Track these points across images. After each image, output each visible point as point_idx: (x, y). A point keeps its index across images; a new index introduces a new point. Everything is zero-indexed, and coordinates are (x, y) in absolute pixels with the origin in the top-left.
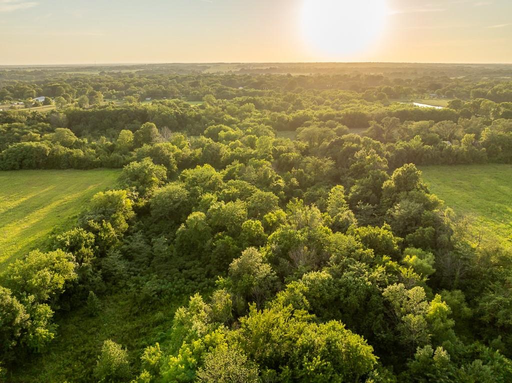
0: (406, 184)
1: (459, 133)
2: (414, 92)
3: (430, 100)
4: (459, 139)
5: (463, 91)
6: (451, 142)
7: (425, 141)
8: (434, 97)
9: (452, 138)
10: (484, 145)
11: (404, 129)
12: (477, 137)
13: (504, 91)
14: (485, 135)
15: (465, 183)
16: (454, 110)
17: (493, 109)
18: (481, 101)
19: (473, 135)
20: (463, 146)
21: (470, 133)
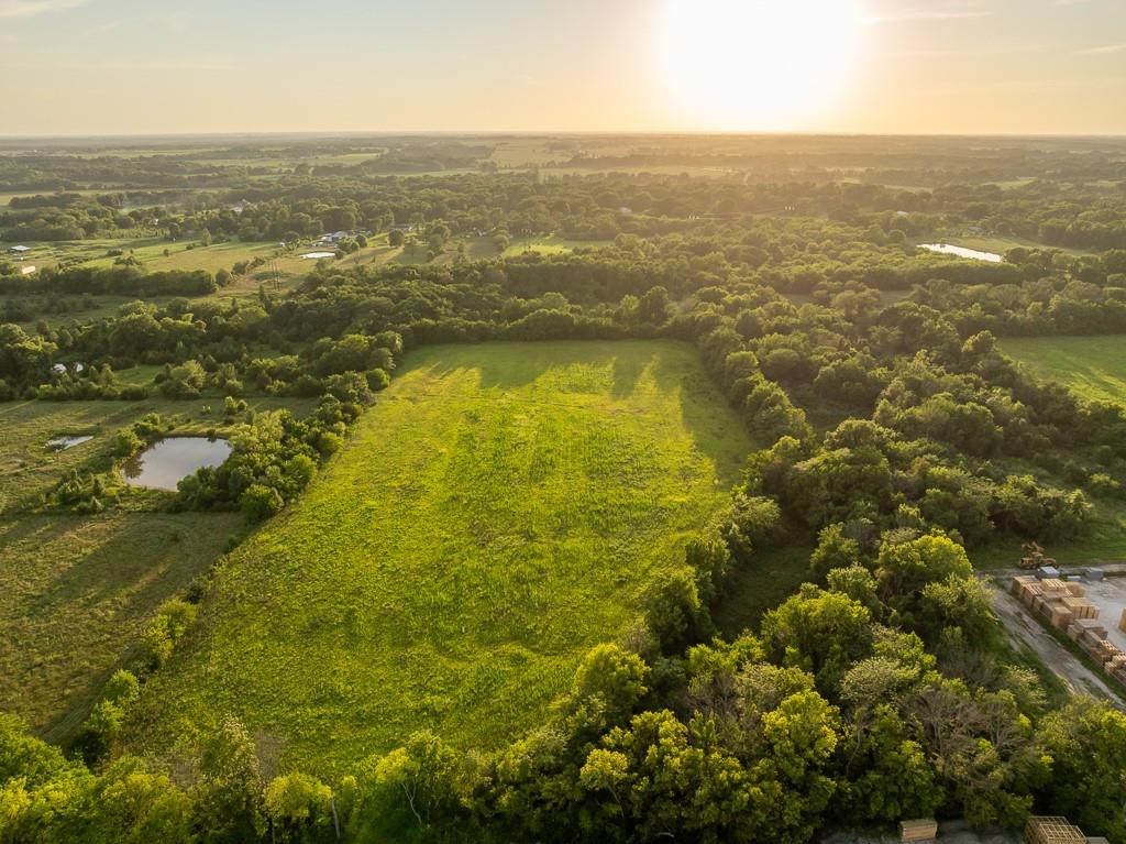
0: (982, 348)
1: (1024, 299)
2: (943, 223)
3: (972, 240)
4: (1025, 307)
5: (1027, 223)
6: (1014, 311)
7: (986, 310)
8: (977, 233)
9: (1015, 306)
10: (1052, 314)
11: (956, 294)
12: (1046, 306)
13: (1094, 226)
14: (1054, 302)
15: (1031, 354)
16: (1015, 266)
17: (1069, 265)
18: (1054, 252)
19: (1040, 304)
20: (1029, 316)
21: (1038, 301)
